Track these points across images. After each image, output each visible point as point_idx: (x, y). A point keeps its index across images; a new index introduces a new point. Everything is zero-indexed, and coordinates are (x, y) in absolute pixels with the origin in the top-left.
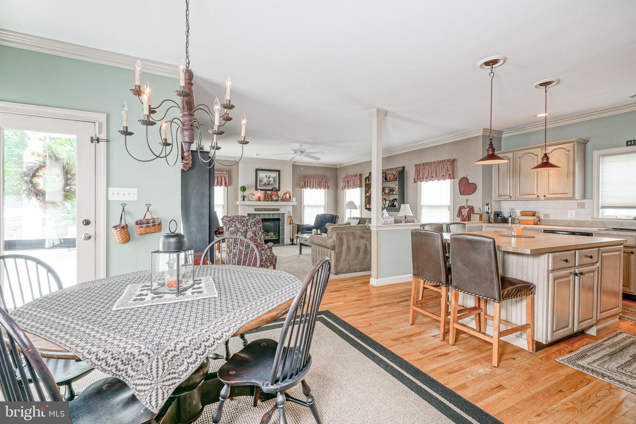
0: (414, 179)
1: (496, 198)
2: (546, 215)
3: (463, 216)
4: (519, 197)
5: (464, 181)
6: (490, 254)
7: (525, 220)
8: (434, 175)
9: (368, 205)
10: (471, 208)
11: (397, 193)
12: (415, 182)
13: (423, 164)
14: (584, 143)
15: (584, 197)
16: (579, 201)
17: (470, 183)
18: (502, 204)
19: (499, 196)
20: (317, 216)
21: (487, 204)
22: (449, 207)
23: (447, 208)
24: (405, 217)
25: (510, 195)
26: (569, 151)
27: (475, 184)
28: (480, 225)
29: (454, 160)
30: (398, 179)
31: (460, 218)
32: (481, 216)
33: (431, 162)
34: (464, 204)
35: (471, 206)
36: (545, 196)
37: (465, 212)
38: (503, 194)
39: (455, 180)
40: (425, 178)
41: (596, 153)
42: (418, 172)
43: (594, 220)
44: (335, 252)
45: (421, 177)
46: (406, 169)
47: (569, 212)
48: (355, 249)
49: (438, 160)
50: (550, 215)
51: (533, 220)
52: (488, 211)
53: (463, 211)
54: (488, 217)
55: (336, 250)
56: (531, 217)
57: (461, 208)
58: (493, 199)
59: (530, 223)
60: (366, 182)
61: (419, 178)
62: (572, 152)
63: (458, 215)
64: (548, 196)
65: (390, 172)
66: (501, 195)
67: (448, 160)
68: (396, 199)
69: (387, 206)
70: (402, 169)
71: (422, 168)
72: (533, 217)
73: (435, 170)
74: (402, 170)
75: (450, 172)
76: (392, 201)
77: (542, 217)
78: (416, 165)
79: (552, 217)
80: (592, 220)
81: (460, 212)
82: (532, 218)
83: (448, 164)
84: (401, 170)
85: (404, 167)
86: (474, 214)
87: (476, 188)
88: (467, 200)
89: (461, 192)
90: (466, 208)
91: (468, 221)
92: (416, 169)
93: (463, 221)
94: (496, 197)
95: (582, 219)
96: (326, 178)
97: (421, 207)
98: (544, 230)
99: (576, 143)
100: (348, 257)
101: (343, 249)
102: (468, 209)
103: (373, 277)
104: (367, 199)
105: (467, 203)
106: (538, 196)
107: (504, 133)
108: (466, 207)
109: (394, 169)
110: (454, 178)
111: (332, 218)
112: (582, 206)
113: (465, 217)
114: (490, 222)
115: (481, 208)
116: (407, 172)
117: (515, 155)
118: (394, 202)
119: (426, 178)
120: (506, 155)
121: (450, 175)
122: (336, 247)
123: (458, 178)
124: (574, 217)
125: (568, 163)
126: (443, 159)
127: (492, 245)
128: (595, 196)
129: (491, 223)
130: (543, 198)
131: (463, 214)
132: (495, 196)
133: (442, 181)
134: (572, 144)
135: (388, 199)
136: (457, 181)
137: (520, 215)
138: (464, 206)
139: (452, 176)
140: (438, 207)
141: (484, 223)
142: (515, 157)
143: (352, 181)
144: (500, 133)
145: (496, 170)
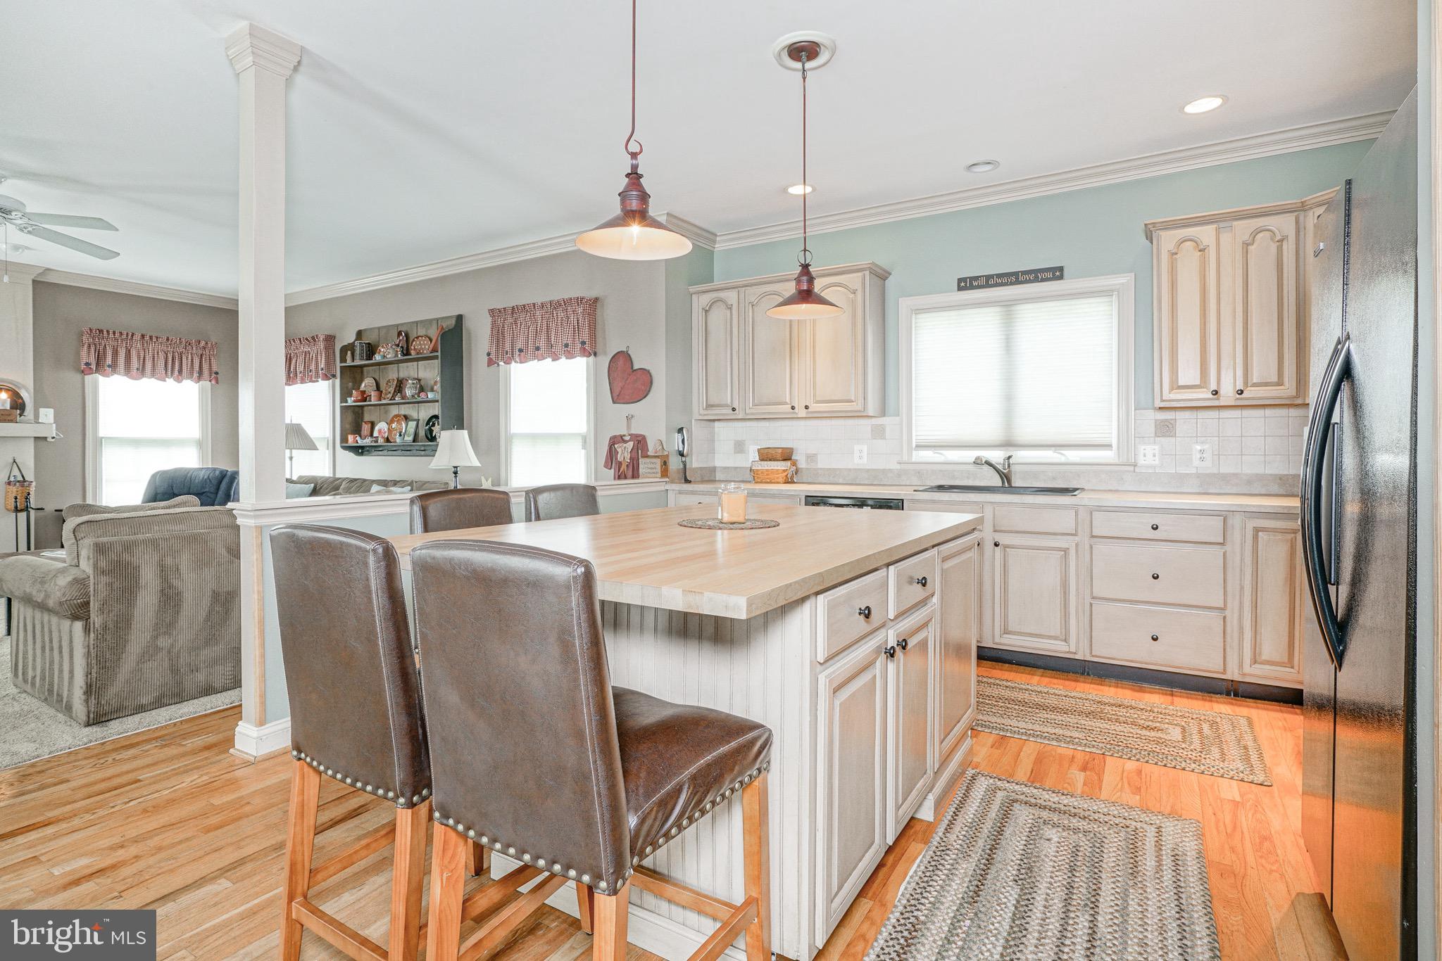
0: (489, 354)
1: (702, 412)
2: (811, 458)
3: (620, 463)
4: (752, 411)
5: (621, 362)
6: (566, 646)
7: (767, 470)
8: (542, 343)
9: (351, 438)
10: (639, 442)
11: (438, 397)
12: (491, 363)
13: (513, 308)
14: (881, 276)
15: (883, 412)
16: (874, 421)
17: (636, 367)
18: (716, 430)
19: (709, 406)
20: (154, 476)
21: (680, 430)
22: (585, 439)
23: (579, 443)
24: (456, 473)
25: (732, 404)
26: (854, 292)
27: (649, 372)
28: (662, 487)
29: (596, 300)
30: (439, 354)
31: (613, 470)
32: (665, 463)
33: (534, 304)
34: (622, 431)
35: (641, 435)
36: (807, 407)
37: (624, 453)
38: (717, 402)
39: (600, 358)
40: (518, 353)
41: (905, 304)
42: (498, 335)
43: (903, 466)
44: (87, 630)
45: (508, 347)
46: (467, 324)
47: (857, 448)
48: (206, 602)
49: (552, 299)
50: (819, 456)
51: (784, 471)
52: (681, 449)
53: (619, 450)
54: (682, 466)
55: (96, 619)
56: (779, 463)
57: (615, 441)
58: (696, 416)
59: (778, 478)
60: (343, 360)
61: (503, 351)
62: (859, 294)
63: (606, 462)
64: (813, 407)
65: (421, 332)
66: (712, 406)
67: (580, 300)
68: (436, 417)
69: (411, 438)
70: (453, 322)
71: (510, 320)
72: (783, 463)
73: (545, 327)
74: (456, 326)
75: (585, 336)
76: (428, 424)
77: (802, 464)
78: (492, 312)
79: (822, 463)
80: (898, 467)
81: (612, 453)
82: (780, 466)
83: (580, 310)
84: (453, 326)
85: (460, 318)
86: (648, 457)
87: (651, 383)
88: (629, 418)
89: (617, 392)
90: (627, 442)
91: (633, 477)
92: (494, 324)
93: (619, 478)
94: (701, 408)
95: (880, 464)
96: (203, 343)
97: (509, 439)
98: (807, 496)
99: (867, 273)
100: (164, 642)
101: (137, 612)
102: (631, 444)
103: (248, 722)
104: (350, 417)
105: (629, 427)
106: (793, 408)
107: (718, 239)
108: (627, 438)
109: (430, 321)
110: (595, 354)
111: (215, 482)
112: (879, 433)
113: (624, 467)
114: (687, 481)
115: (664, 439)
116: (469, 334)
117: (742, 296)
118: (433, 425)
119: (521, 351)
120: (722, 295)
121: (583, 343)
122: (94, 606)
123: (605, 353)
124: (865, 460)
125: (854, 324)
126: (566, 297)
127: (575, 599)
128: (904, 410)
129: (690, 482)
130: (802, 413)
131: (620, 458)
132: (698, 409)
133: (563, 360)
134: (860, 274)
135: (415, 415)
136: (605, 361)
137: (757, 458)
138: (621, 437)
139: (590, 349)
140: (556, 437)
141: (672, 482)
142: (742, 301)
143: (301, 359)
144: (711, 237)
145: (700, 338)
